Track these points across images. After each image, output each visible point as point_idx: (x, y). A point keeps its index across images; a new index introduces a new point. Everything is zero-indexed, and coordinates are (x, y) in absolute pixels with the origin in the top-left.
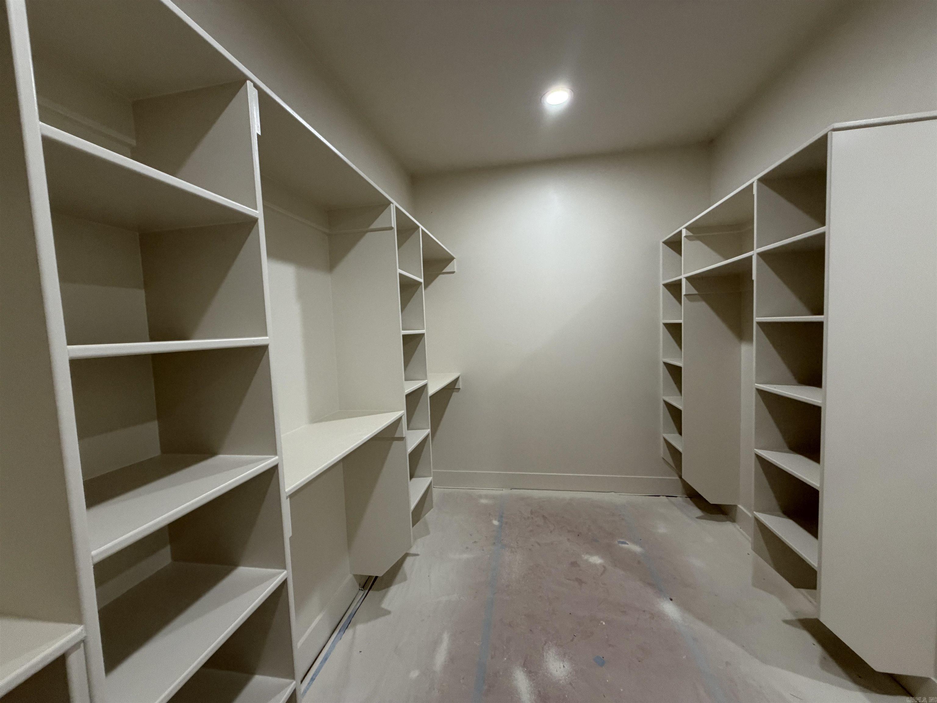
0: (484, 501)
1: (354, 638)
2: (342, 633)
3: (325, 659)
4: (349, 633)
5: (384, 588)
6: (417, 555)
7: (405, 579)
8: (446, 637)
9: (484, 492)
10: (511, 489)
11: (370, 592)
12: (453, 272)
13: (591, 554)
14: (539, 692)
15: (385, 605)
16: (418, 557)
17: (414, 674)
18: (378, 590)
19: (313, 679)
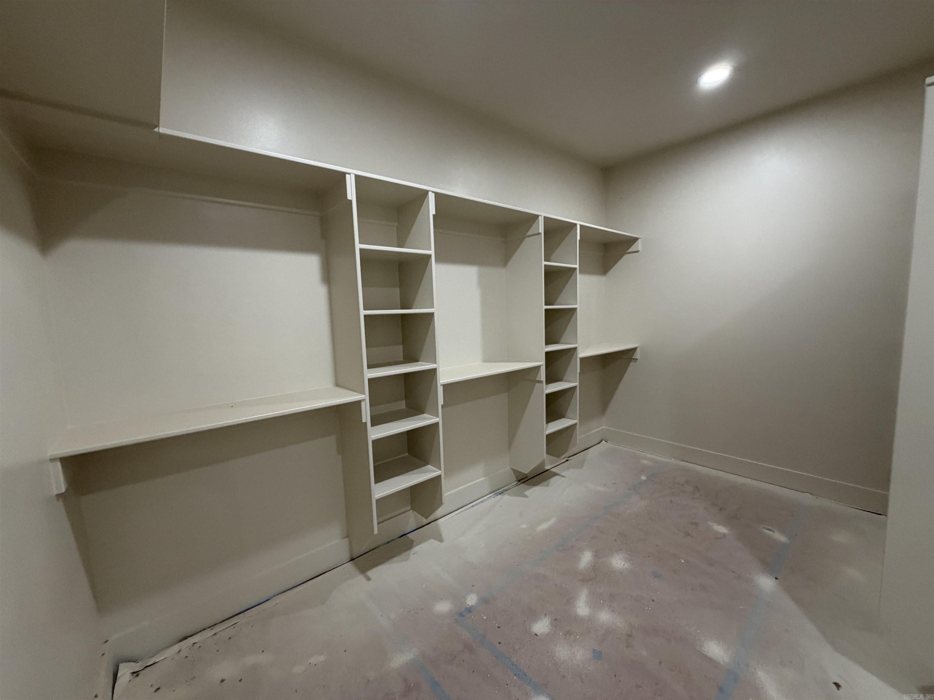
0: (645, 462)
1: (500, 499)
2: (496, 495)
3: (482, 502)
4: (500, 496)
5: (532, 485)
6: (565, 477)
7: (548, 485)
8: (553, 520)
9: (648, 456)
10: (681, 461)
11: (522, 484)
12: (638, 252)
13: (719, 523)
14: (595, 566)
15: (526, 493)
16: (564, 478)
17: (524, 526)
18: (527, 485)
19: (473, 506)
